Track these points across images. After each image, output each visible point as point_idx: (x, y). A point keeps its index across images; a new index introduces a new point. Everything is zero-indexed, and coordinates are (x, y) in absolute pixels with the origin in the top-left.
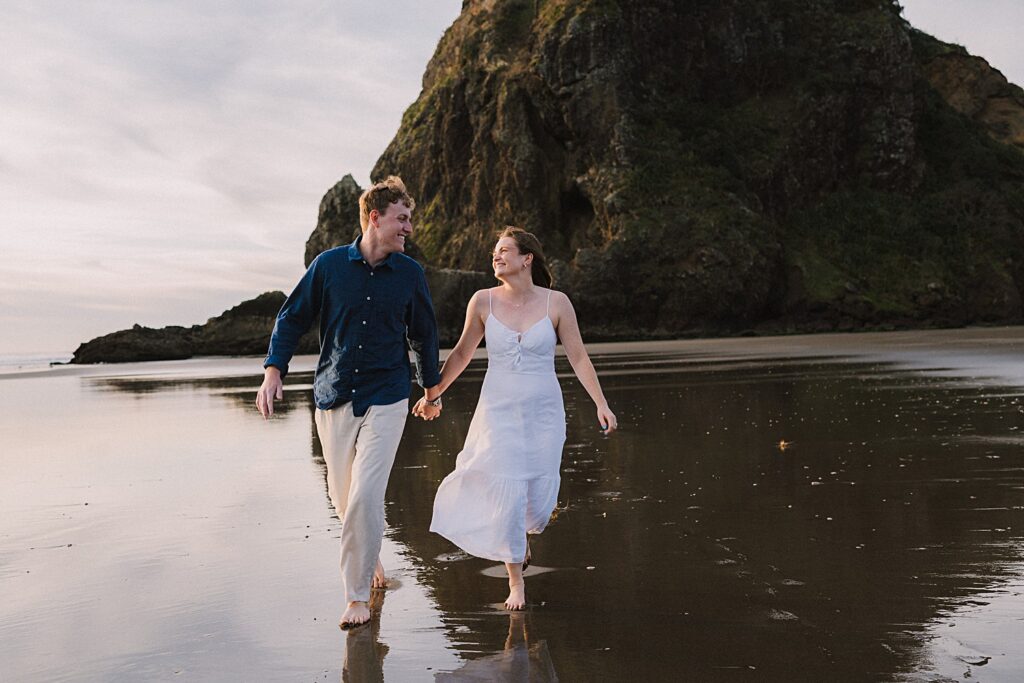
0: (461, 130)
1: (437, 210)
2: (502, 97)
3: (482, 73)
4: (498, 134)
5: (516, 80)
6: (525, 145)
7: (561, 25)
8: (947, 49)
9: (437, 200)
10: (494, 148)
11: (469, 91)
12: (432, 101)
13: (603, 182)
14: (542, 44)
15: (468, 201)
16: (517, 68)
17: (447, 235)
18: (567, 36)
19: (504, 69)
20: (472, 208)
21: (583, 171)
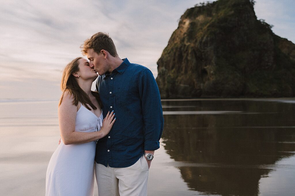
0: (181, 56)
1: (174, 72)
2: (190, 51)
3: (185, 45)
4: (189, 58)
5: (192, 47)
6: (194, 60)
7: (202, 38)
8: (283, 39)
9: (174, 69)
10: (188, 61)
11: (182, 49)
12: (172, 49)
13: (210, 69)
14: (198, 41)
15: (182, 70)
16: (192, 45)
17: (177, 77)
18: (204, 41)
19: (189, 45)
20: (183, 72)
21: (206, 66)
